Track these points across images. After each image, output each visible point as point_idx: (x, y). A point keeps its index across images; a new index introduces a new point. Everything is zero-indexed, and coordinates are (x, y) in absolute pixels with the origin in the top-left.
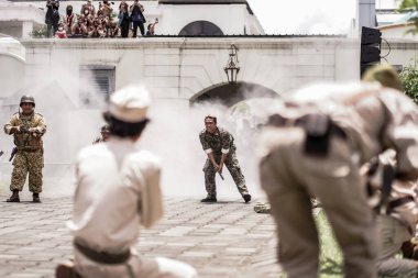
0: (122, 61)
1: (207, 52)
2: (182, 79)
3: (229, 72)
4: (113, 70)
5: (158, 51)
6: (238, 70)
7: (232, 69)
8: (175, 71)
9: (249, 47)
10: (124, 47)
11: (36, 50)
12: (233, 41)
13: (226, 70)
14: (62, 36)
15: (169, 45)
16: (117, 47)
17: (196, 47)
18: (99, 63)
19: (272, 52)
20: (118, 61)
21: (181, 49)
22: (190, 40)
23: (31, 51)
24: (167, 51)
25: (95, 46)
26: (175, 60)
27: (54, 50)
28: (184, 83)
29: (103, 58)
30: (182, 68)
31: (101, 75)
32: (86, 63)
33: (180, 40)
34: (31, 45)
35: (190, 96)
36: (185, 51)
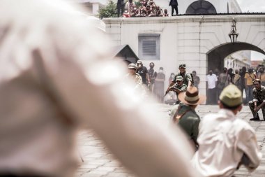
0: (164, 31)
1: (217, 24)
2: (202, 41)
3: (232, 36)
4: (158, 36)
5: (187, 24)
6: (237, 35)
7: (234, 35)
8: (197, 36)
9: (243, 20)
10: (166, 22)
11: (112, 25)
12: (233, 17)
13: (230, 36)
14: (127, 16)
16: (161, 22)
17: (210, 21)
18: (152, 32)
19: (256, 23)
20: (162, 31)
21: (200, 22)
22: (206, 17)
23: (109, 25)
24: (191, 24)
26: (197, 29)
27: (122, 25)
28: (203, 43)
29: (153, 29)
30: (201, 34)
31: (152, 39)
32: (142, 32)
33: (200, 17)
34: (109, 22)
35: (207, 51)
36: (203, 24)
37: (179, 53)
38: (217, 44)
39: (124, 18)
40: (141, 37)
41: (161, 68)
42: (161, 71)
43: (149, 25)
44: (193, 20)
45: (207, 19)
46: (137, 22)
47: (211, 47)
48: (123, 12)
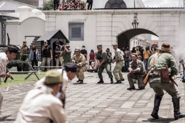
0: (87, 20)
1: (124, 15)
3: (134, 24)
4: (83, 24)
5: (102, 15)
6: (138, 24)
7: (135, 23)
9: (142, 13)
10: (88, 14)
11: (50, 16)
12: (135, 10)
13: (133, 24)
14: (60, 10)
16: (85, 14)
17: (119, 13)
18: (79, 21)
19: (151, 15)
20: (85, 20)
21: (112, 14)
22: (116, 10)
23: (48, 16)
24: (106, 15)
25: (75, 14)
26: (110, 19)
27: (57, 16)
28: (114, 29)
29: (79, 19)
30: (113, 23)
31: (78, 26)
32: (71, 21)
33: (112, 10)
34: (48, 14)
35: (116, 34)
36: (114, 16)
37: (97, 36)
38: (124, 30)
39: (58, 11)
40: (70, 24)
41: (84, 47)
43: (76, 16)
44: (107, 13)
45: (117, 12)
46: (68, 14)
47: (120, 32)
48: (58, 6)
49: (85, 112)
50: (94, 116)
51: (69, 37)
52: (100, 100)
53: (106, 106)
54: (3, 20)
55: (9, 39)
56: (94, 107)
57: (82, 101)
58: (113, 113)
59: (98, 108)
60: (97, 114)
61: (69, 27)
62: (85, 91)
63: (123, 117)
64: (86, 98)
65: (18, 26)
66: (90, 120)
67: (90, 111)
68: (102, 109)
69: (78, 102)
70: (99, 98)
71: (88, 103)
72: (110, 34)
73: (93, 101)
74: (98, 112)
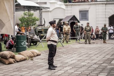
1: (113, 5)
2: (106, 13)
4: (88, 11)
5: (100, 5)
8: (104, 10)
10: (91, 4)
11: (68, 6)
15: (103, 4)
16: (89, 5)
18: (85, 9)
20: (89, 8)
24: (102, 5)
25: (83, 5)
27: (72, 6)
30: (106, 10)
31: (85, 12)
32: (81, 9)
34: (67, 5)
36: (107, 5)
37: (97, 18)
40: (80, 11)
42: (82, 26)
43: (84, 7)
45: (108, 3)
46: (79, 5)
47: (110, 15)
49: (90, 66)
50: (95, 69)
51: (80, 19)
52: (99, 59)
53: (102, 63)
54: (40, 9)
55: (45, 21)
56: (95, 63)
57: (88, 59)
58: (106, 67)
59: (98, 64)
60: (97, 67)
61: (80, 13)
62: (90, 53)
63: (112, 69)
64: (91, 57)
65: (50, 13)
66: (93, 71)
67: (93, 66)
68: (100, 65)
69: (86, 60)
70: (98, 57)
71: (92, 61)
72: (104, 16)
73: (95, 59)
74: (97, 66)
